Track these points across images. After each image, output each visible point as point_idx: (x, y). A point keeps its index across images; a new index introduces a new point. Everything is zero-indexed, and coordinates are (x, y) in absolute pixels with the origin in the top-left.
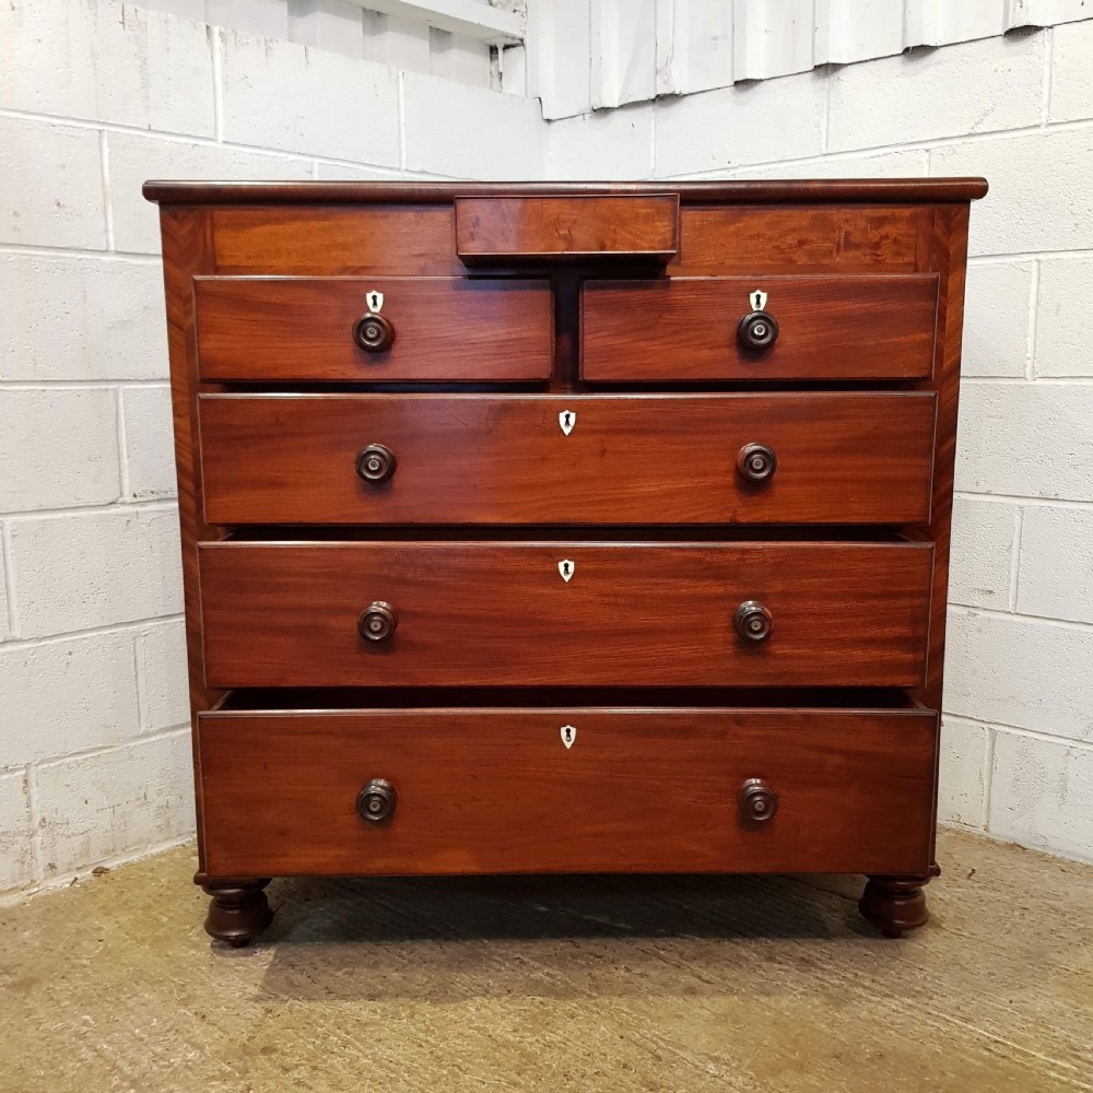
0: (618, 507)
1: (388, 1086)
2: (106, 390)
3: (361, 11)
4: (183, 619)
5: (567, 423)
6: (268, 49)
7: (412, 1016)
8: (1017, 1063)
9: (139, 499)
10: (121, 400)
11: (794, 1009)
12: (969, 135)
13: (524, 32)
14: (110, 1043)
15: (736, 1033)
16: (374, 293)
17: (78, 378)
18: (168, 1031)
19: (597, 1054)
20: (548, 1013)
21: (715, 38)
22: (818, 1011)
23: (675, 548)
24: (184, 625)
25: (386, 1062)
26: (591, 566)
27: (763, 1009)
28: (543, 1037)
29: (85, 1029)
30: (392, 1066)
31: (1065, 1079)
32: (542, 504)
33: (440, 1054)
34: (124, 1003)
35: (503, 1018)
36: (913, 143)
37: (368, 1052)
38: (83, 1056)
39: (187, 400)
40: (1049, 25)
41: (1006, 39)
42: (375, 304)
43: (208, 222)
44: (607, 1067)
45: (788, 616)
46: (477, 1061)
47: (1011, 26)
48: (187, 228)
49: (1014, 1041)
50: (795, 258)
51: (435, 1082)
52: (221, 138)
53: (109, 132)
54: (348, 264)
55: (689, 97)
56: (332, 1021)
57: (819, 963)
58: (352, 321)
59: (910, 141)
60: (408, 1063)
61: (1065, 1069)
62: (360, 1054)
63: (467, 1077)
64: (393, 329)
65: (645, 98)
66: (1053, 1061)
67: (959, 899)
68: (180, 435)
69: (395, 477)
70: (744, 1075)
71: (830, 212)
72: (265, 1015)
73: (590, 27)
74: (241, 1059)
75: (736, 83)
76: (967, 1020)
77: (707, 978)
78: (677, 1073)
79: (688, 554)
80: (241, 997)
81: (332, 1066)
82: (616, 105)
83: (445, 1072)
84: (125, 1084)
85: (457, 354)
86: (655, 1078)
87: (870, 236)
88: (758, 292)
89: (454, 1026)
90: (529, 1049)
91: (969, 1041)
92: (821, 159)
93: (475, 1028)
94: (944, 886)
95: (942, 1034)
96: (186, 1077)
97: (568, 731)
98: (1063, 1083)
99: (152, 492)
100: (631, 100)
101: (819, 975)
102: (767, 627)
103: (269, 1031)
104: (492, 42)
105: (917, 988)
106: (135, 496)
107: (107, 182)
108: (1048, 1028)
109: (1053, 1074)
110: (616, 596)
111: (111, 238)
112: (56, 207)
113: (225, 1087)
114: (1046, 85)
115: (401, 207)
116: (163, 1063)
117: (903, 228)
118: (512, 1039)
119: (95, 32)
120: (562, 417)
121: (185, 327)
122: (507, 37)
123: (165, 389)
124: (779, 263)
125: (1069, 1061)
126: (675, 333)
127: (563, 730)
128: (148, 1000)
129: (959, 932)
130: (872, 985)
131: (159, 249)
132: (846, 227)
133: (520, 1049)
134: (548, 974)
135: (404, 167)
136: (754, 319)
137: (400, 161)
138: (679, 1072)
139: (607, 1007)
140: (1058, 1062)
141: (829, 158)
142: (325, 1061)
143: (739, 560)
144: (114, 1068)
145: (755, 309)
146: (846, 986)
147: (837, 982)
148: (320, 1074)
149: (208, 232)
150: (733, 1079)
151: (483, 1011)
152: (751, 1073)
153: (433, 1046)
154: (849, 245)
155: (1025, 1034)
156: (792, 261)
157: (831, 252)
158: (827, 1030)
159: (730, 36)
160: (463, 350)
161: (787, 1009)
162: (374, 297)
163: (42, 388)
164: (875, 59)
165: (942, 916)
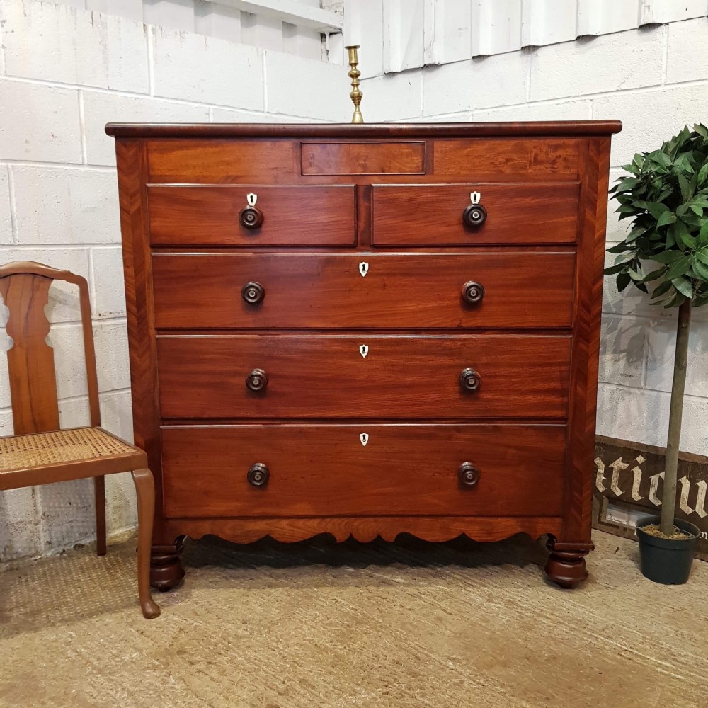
0: (394, 318)
1: (254, 673)
2: (83, 250)
3: (239, 13)
4: (130, 391)
5: (364, 269)
6: (181, 38)
7: (269, 632)
8: (638, 663)
9: (102, 317)
10: (91, 256)
11: (503, 630)
12: (617, 91)
13: (342, 24)
14: (86, 648)
15: (465, 644)
16: (252, 194)
17: (65, 243)
18: (121, 640)
19: (381, 656)
20: (351, 632)
21: (460, 29)
22: (517, 631)
23: (425, 338)
24: (130, 395)
25: (253, 660)
26: (378, 349)
27: (484, 630)
28: (349, 645)
29: (70, 639)
30: (256, 662)
31: (666, 672)
32: (348, 316)
33: (286, 655)
34: (94, 625)
35: (324, 634)
36: (583, 95)
37: (242, 653)
38: (69, 655)
39: (132, 257)
40: (666, 22)
41: (640, 31)
42: (252, 201)
43: (145, 148)
44: (387, 664)
45: (490, 377)
46: (308, 659)
47: (642, 23)
48: (131, 153)
49: (637, 650)
50: (503, 170)
51: (282, 672)
52: (153, 93)
53: (83, 91)
54: (230, 174)
55: (444, 66)
56: (220, 635)
57: (519, 603)
58: (239, 211)
59: (580, 94)
60: (266, 660)
61: (667, 667)
62: (237, 655)
63: (301, 668)
64: (262, 215)
65: (417, 67)
66: (659, 662)
67: (609, 565)
68: (128, 278)
69: (264, 300)
70: (469, 668)
71: (525, 141)
72: (180, 631)
73: (383, 22)
74: (164, 657)
75: (473, 57)
76: (608, 638)
77: (450, 611)
78: (429, 667)
79: (432, 341)
80: (165, 621)
81: (220, 662)
82: (399, 71)
83: (288, 666)
84: (95, 672)
85: (301, 230)
86: (415, 670)
87: (550, 156)
88: (475, 193)
89: (295, 638)
90: (340, 653)
91: (610, 650)
92: (526, 105)
93: (307, 640)
94: (599, 558)
95: (593, 645)
96: (132, 667)
97: (364, 436)
98: (665, 675)
99: (111, 313)
100: (408, 68)
101: (519, 610)
102: (478, 383)
103: (182, 641)
104: (322, 31)
105: (579, 619)
106: (100, 315)
107: (83, 122)
108: (658, 643)
109: (659, 670)
110: (392, 366)
111: (85, 155)
112: (51, 137)
113: (155, 673)
114: (664, 61)
115: (262, 139)
116: (118, 659)
117: (570, 151)
118: (329, 646)
119: (75, 29)
120: (361, 266)
121: (131, 213)
122: (331, 28)
123: (118, 249)
124: (493, 173)
125: (670, 662)
126: (427, 217)
127: (362, 435)
128: (108, 623)
129: (607, 585)
130: (552, 617)
131: (115, 164)
132: (535, 151)
133: (335, 652)
134: (352, 609)
135: (266, 110)
136: (472, 209)
137: (264, 107)
138: (431, 667)
139: (388, 628)
140: (663, 663)
141: (531, 105)
142: (215, 659)
143: (462, 345)
144: (88, 662)
145: (473, 203)
146: (535, 617)
147: (530, 614)
148: (213, 666)
149: (145, 154)
150: (463, 671)
151: (312, 630)
152: (475, 668)
153: (281, 650)
154: (536, 161)
155: (644, 646)
156: (501, 172)
157: (526, 166)
158: (522, 643)
159: (470, 28)
160: (304, 228)
161: (499, 630)
162: (252, 197)
163: (44, 249)
164: (559, 43)
165: (597, 576)
